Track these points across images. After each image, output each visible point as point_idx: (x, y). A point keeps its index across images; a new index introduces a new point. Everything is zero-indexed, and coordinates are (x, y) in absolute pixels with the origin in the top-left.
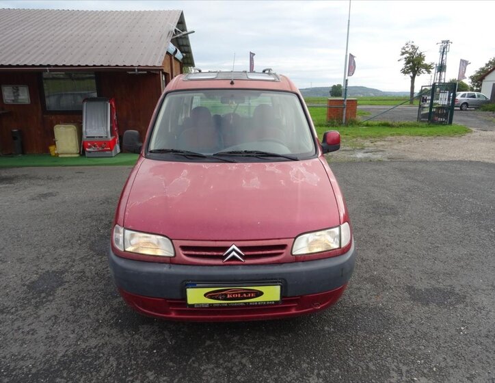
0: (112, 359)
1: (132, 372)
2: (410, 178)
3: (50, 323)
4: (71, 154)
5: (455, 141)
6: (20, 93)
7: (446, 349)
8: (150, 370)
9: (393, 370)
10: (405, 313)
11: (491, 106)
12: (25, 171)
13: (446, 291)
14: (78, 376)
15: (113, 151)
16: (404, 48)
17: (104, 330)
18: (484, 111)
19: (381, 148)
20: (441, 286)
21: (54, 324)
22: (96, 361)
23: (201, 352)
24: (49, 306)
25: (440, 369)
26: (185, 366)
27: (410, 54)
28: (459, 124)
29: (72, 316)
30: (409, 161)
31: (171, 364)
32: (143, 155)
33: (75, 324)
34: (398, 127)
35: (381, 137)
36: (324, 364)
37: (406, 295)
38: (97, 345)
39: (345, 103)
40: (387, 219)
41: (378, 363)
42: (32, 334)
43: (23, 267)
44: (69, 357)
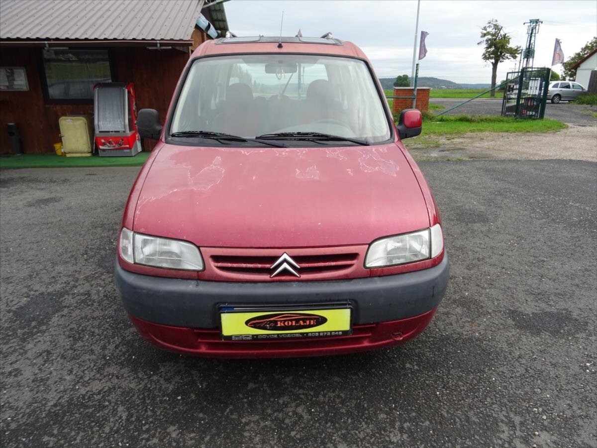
0: (121, 408)
1: (147, 426)
2: (498, 179)
3: (40, 361)
4: (82, 153)
5: (548, 138)
6: (16, 76)
7: (570, 393)
8: (172, 424)
9: (502, 421)
10: (511, 345)
11: (588, 98)
12: (24, 173)
13: (561, 316)
14: (73, 433)
15: (133, 149)
16: (485, 29)
17: (113, 369)
18: (579, 104)
19: (459, 146)
20: (553, 310)
21: (45, 362)
22: (99, 412)
23: (243, 399)
24: (40, 339)
25: (566, 420)
26: (221, 417)
27: (493, 35)
28: (552, 119)
29: (70, 352)
30: (495, 161)
31: (201, 415)
32: (163, 140)
33: (73, 362)
34: (478, 122)
35: (459, 134)
36: (408, 413)
37: (510, 322)
38: (101, 391)
39: (415, 93)
40: (475, 228)
41: (482, 412)
42: (15, 376)
43: (10, 288)
44: (62, 406)
